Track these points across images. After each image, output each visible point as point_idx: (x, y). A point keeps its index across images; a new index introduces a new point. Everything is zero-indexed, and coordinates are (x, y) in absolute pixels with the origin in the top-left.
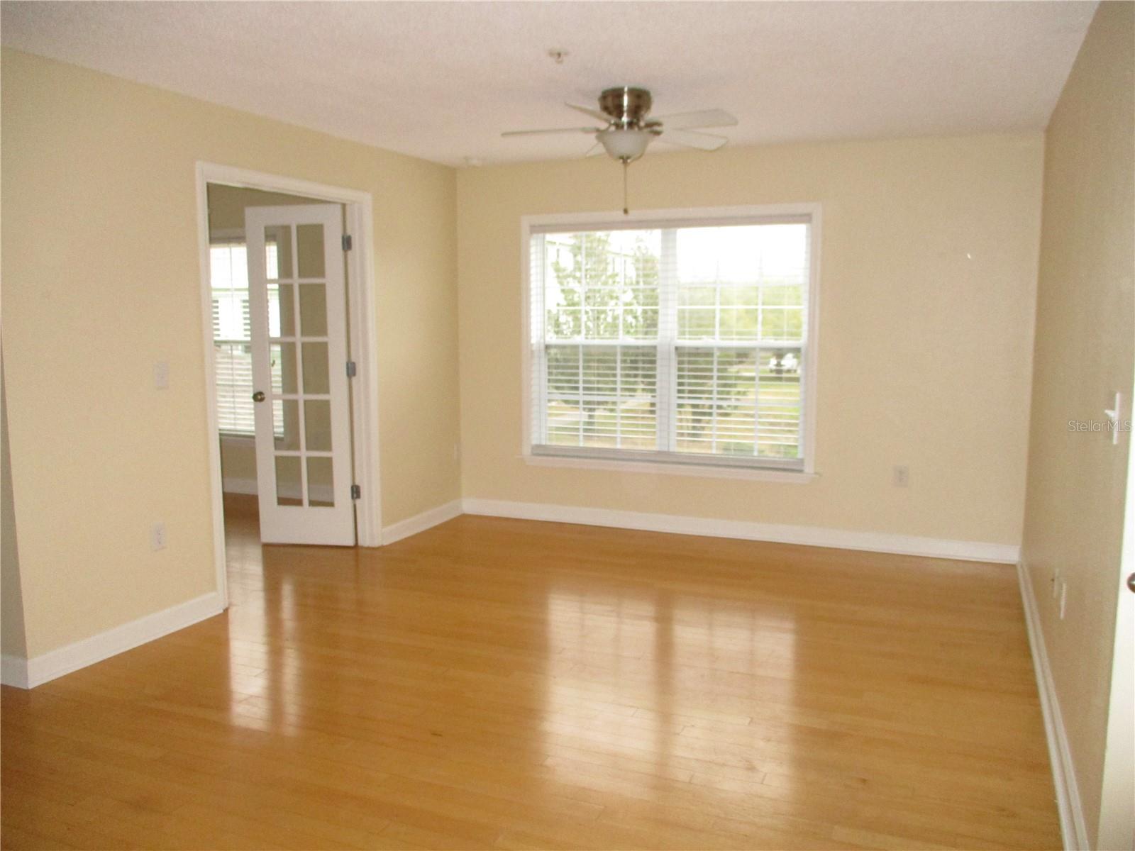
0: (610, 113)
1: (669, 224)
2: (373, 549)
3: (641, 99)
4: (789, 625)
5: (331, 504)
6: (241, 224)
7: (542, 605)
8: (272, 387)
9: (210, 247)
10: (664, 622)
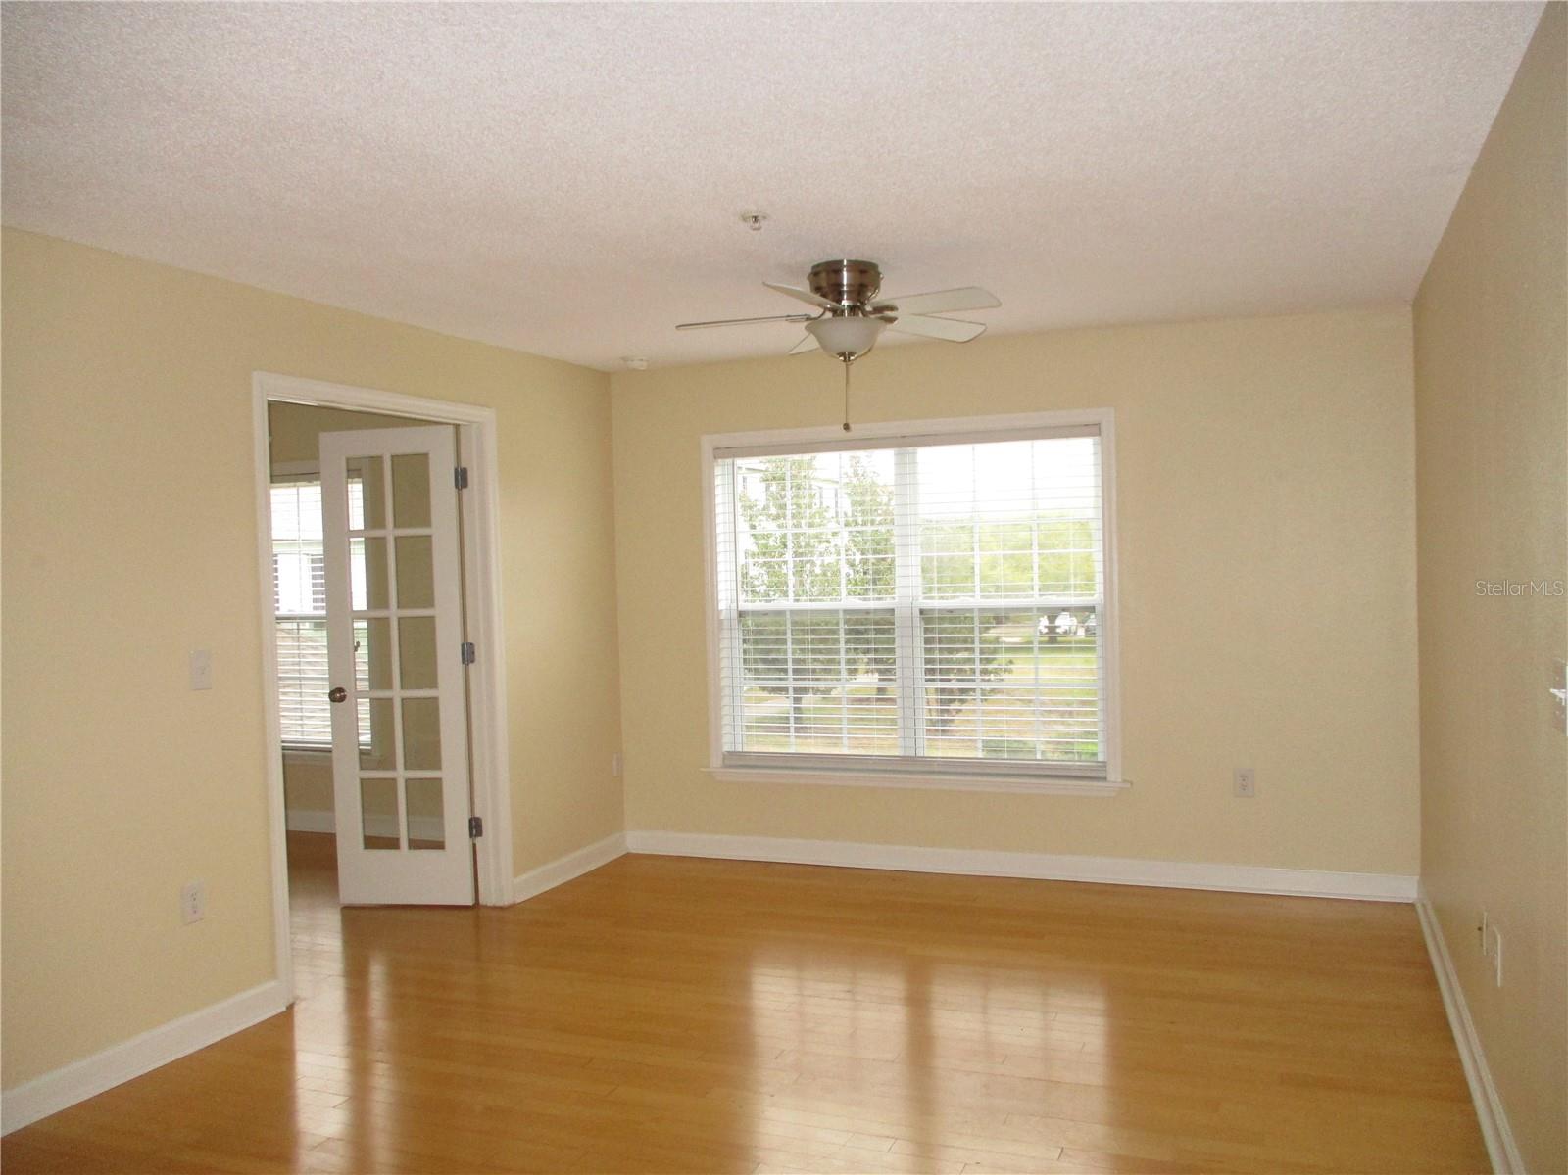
0: (824, 295)
1: (903, 442)
2: (501, 908)
3: (866, 275)
4: (1098, 1004)
5: (439, 845)
6: (314, 454)
7: (744, 985)
8: (356, 679)
9: (271, 487)
10: (918, 1004)
